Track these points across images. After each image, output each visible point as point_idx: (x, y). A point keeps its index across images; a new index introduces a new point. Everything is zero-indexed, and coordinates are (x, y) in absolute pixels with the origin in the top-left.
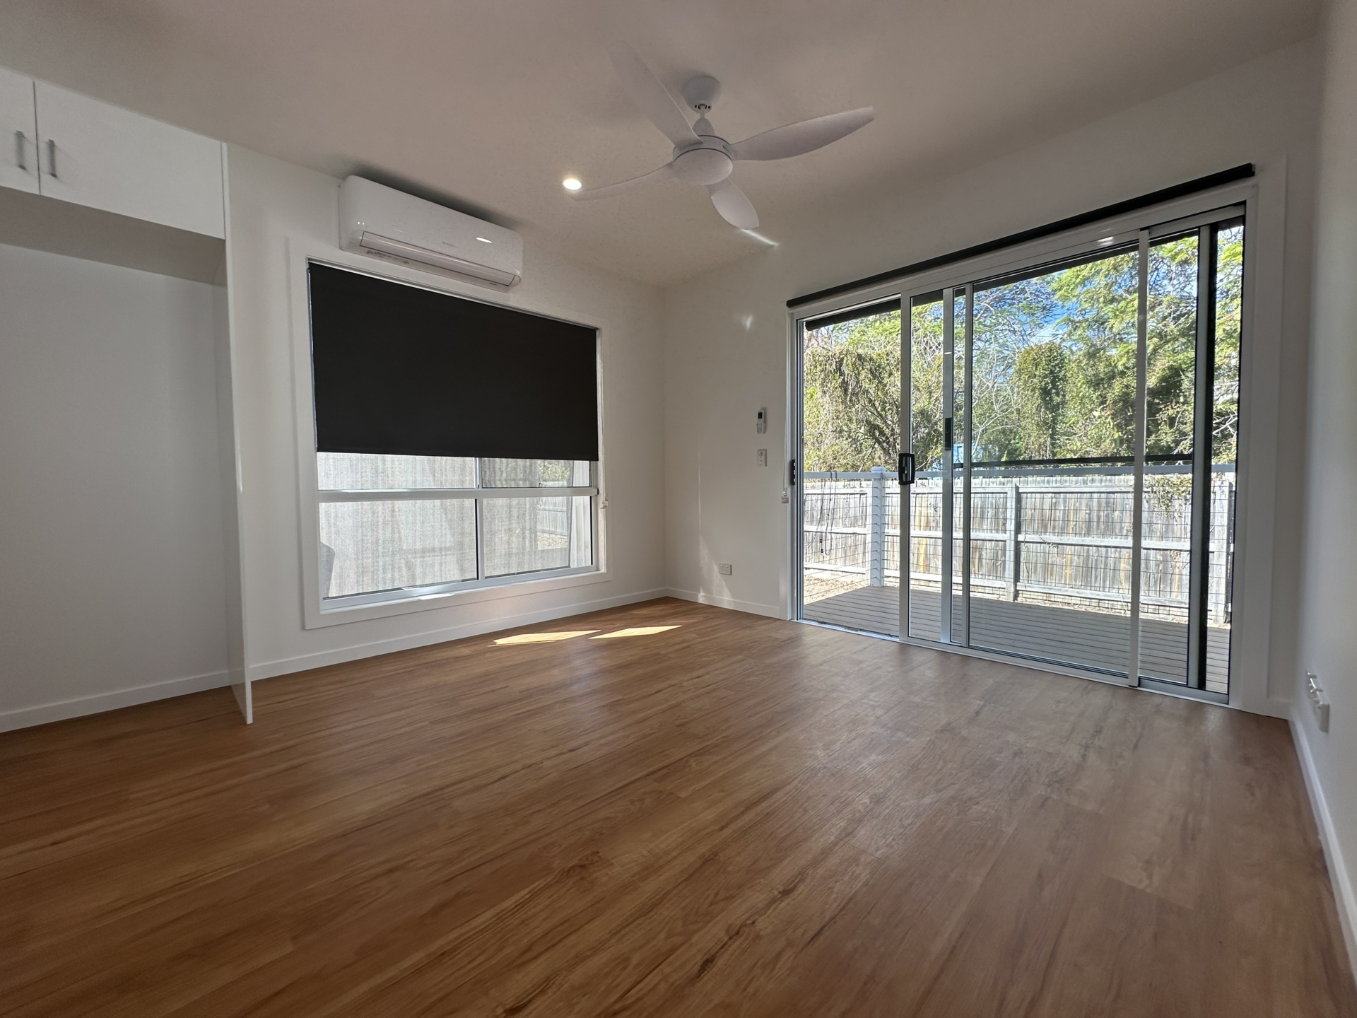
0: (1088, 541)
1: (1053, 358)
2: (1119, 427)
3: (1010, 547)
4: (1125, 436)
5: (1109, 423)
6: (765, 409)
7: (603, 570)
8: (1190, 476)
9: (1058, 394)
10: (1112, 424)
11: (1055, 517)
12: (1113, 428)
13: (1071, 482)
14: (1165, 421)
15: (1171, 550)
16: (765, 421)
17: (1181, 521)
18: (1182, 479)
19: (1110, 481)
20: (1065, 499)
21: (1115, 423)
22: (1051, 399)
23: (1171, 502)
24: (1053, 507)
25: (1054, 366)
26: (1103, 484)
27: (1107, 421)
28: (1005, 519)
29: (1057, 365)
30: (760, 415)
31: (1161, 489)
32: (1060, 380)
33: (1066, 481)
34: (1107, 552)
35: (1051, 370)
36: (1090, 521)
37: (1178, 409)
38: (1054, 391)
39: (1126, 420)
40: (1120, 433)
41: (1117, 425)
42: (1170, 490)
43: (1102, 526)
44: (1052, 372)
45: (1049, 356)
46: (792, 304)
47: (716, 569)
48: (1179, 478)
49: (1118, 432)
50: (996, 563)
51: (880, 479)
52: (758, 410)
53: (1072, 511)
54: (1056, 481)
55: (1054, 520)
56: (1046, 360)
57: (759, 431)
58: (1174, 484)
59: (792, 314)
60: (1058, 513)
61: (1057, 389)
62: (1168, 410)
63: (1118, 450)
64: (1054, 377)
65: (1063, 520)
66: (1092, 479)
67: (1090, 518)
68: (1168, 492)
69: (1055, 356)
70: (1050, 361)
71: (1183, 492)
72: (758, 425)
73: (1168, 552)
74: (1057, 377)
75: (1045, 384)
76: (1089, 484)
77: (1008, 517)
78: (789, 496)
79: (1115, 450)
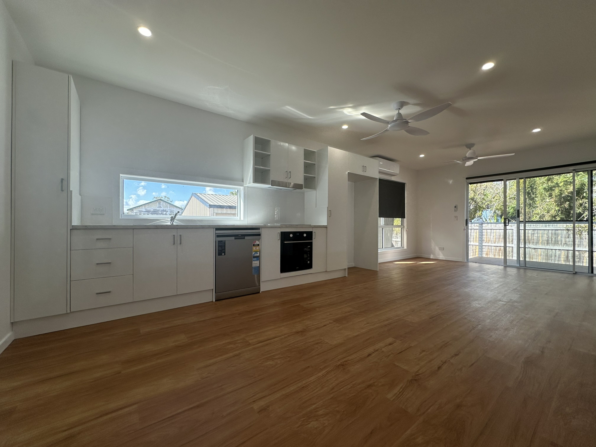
0: (548, 247)
1: (531, 181)
2: (558, 205)
3: (515, 249)
4: (561, 209)
5: (554, 204)
6: (457, 205)
7: (405, 247)
8: (588, 224)
9: (533, 194)
10: (555, 204)
11: (533, 238)
12: (555, 206)
13: (540, 226)
14: (578, 205)
15: (582, 251)
16: (457, 208)
17: (586, 240)
18: (586, 225)
19: (556, 226)
20: (537, 232)
21: (556, 204)
22: (531, 196)
23: (582, 234)
24: (533, 234)
25: (532, 184)
26: (553, 227)
27: (553, 203)
28: (513, 239)
29: (533, 184)
30: (455, 207)
31: (577, 229)
32: (534, 189)
33: (538, 226)
34: (555, 252)
35: (530, 186)
36: (548, 240)
37: (584, 201)
38: (532, 193)
39: (561, 203)
40: (558, 208)
41: (557, 204)
42: (581, 229)
43: (553, 242)
44: (531, 186)
45: (530, 181)
46: (467, 178)
47: (437, 248)
48: (584, 225)
49: (557, 207)
50: (509, 255)
51: (481, 224)
52: (455, 205)
53: (540, 237)
54: (534, 226)
55: (533, 240)
56: (528, 182)
57: (455, 211)
58: (583, 227)
59: (466, 181)
60: (535, 237)
61: (533, 192)
62: (579, 201)
63: (557, 214)
64: (532, 188)
65: (537, 240)
66: (549, 225)
67: (548, 239)
68: (580, 230)
69: (532, 181)
70: (530, 182)
71: (586, 230)
72: (454, 209)
73: (581, 251)
74: (533, 188)
75: (528, 191)
76: (547, 227)
77: (514, 238)
78: (465, 228)
79: (556, 214)
